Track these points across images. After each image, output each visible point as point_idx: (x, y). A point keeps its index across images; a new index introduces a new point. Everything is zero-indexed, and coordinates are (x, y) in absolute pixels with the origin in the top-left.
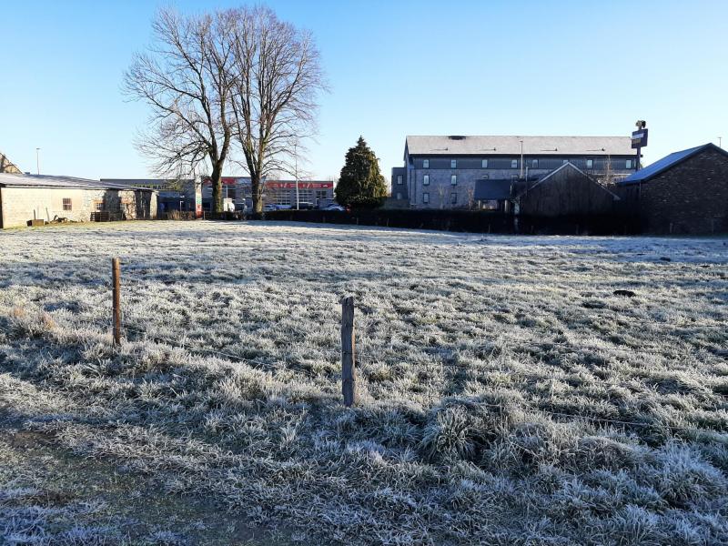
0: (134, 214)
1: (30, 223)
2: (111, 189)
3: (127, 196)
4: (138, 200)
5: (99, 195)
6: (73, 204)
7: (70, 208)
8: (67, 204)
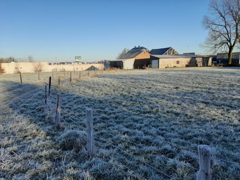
0: (201, 65)
1: (166, 67)
2: (193, 58)
3: (199, 60)
4: (203, 60)
5: (189, 60)
6: (180, 62)
7: (179, 63)
8: (178, 62)
